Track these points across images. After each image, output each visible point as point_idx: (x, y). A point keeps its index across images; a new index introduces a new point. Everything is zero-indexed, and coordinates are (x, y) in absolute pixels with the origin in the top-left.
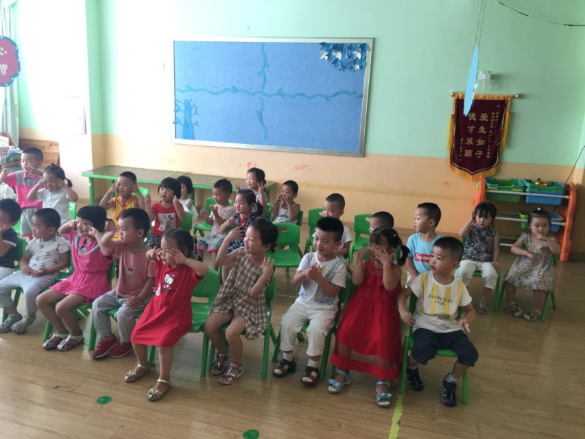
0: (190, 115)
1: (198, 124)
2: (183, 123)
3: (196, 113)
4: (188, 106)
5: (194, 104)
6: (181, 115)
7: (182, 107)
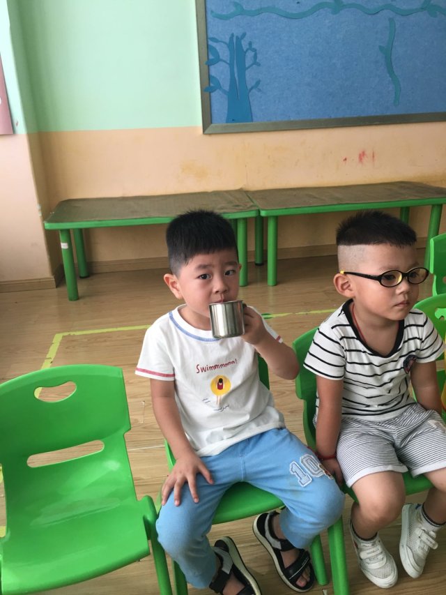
0: (242, 69)
1: (260, 87)
2: (227, 88)
3: (255, 63)
4: (237, 49)
5: (250, 44)
6: (221, 72)
7: (224, 53)
